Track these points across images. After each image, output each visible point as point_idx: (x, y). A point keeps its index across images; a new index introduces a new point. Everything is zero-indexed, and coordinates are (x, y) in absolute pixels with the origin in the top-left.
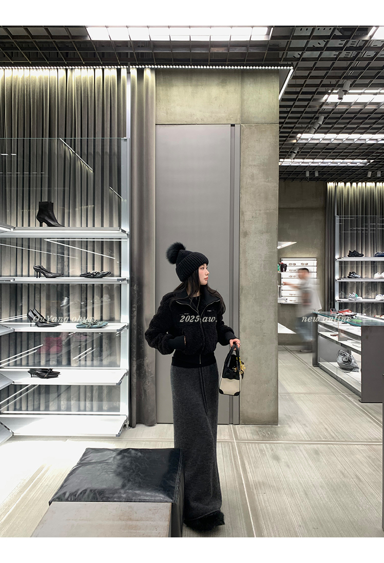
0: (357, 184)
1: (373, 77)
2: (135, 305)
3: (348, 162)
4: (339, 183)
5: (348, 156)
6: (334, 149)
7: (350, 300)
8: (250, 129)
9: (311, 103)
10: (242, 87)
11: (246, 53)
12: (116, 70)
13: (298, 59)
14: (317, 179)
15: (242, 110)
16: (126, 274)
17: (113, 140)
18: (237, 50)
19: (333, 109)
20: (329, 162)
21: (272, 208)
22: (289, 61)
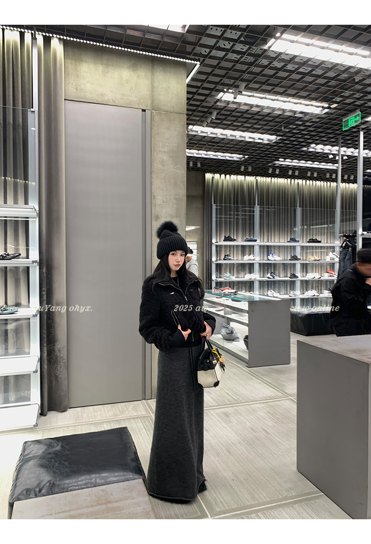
0: (230, 176)
1: (263, 83)
2: (44, 289)
3: (227, 156)
4: (215, 174)
5: (228, 150)
6: (218, 143)
7: (225, 279)
8: (160, 116)
9: (209, 99)
10: (153, 74)
11: (143, 38)
12: (19, 33)
13: (205, 56)
14: (199, 169)
15: (152, 96)
16: (35, 255)
17: (16, 110)
18: (152, 37)
19: (225, 107)
20: (211, 155)
21: (180, 194)
22: (197, 57)
